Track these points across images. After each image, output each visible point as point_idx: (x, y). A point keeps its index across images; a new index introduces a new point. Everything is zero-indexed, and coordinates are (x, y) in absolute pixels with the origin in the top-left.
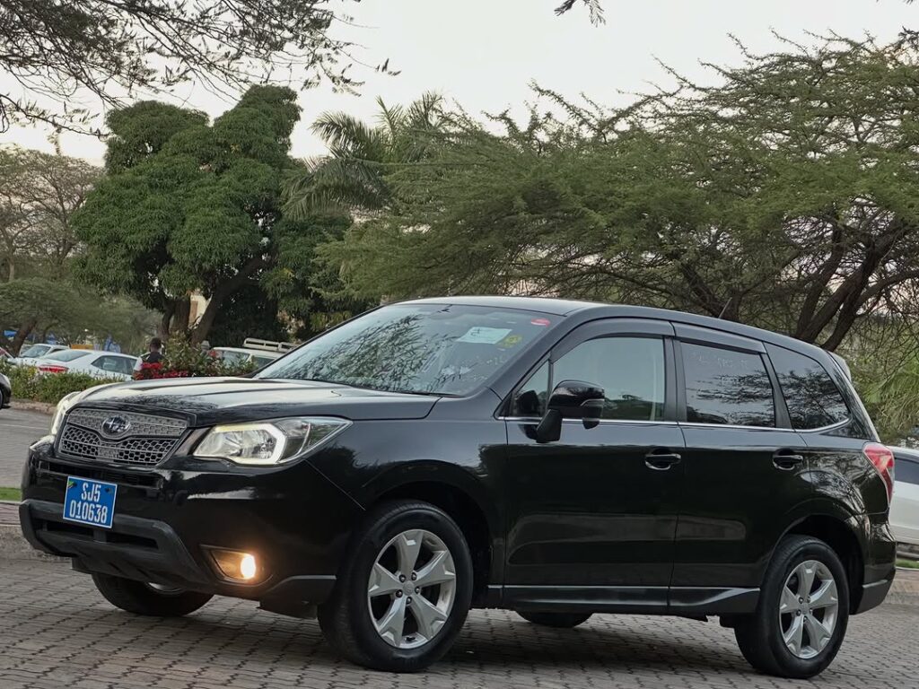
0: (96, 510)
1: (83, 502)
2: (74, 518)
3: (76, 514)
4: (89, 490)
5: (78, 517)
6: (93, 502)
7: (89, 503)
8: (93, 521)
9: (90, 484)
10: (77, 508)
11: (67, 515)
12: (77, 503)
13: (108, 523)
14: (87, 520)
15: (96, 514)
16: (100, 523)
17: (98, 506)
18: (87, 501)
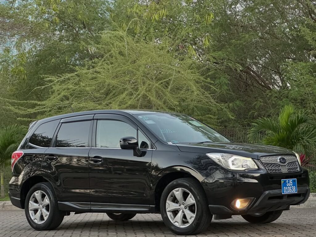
0: (292, 188)
1: (288, 187)
2: (286, 193)
3: (286, 191)
4: (289, 182)
5: (287, 192)
6: (291, 186)
7: (290, 186)
8: (292, 192)
9: (289, 180)
10: (286, 189)
11: (283, 193)
12: (286, 187)
13: (296, 192)
14: (290, 192)
15: (292, 190)
16: (294, 192)
17: (292, 187)
18: (289, 186)
